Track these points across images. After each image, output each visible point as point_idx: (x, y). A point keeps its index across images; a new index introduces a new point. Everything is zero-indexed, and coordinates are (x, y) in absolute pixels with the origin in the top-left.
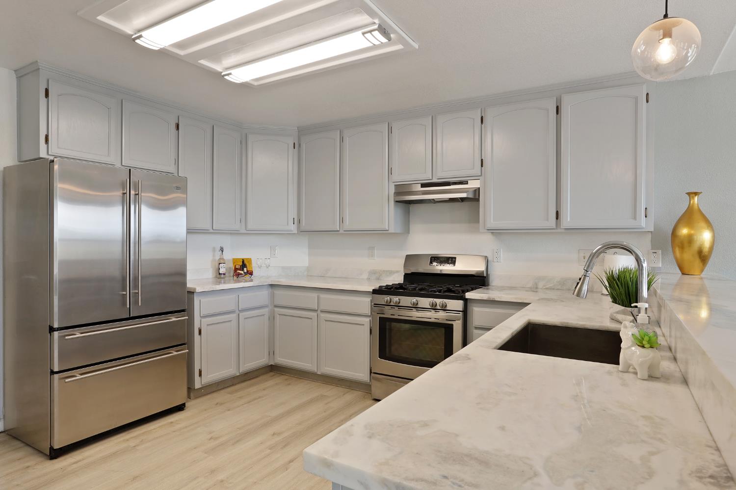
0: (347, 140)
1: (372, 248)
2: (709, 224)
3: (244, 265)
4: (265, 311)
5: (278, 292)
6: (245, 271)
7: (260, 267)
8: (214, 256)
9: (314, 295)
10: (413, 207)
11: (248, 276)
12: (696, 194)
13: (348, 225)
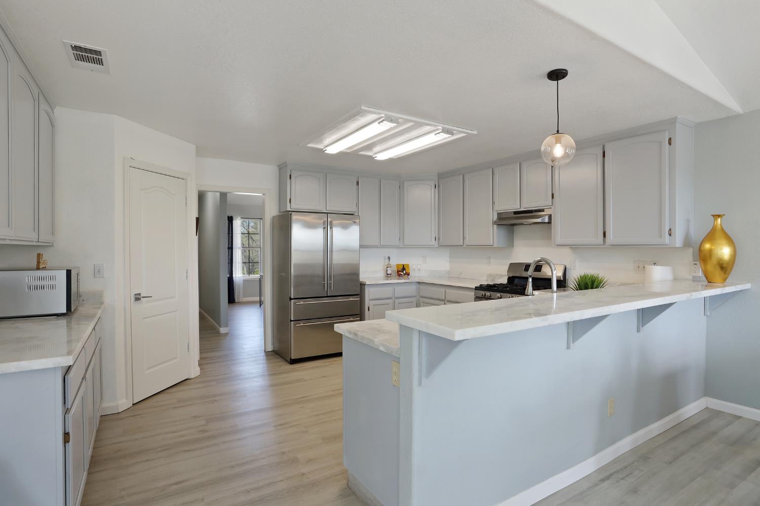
0: (467, 181)
1: (489, 258)
2: (730, 241)
3: (404, 269)
4: (414, 299)
5: (422, 287)
6: (405, 272)
7: (414, 270)
8: (385, 262)
9: (442, 290)
10: (516, 228)
11: (406, 276)
12: (719, 216)
13: (467, 242)
